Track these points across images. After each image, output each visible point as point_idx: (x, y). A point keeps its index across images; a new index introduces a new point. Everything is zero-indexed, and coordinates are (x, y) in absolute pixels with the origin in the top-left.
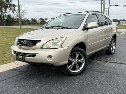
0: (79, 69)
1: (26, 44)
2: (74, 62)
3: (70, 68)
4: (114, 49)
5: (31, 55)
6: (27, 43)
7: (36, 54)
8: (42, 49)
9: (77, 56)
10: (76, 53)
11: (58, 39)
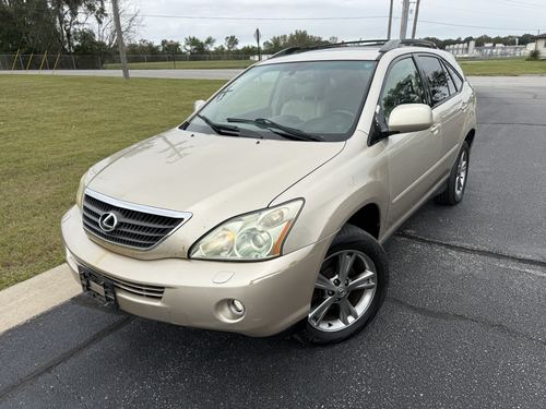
0: (350, 313)
1: (115, 231)
2: (333, 293)
3: (315, 318)
4: (462, 181)
5: (141, 290)
6: (120, 224)
7: (163, 288)
8: (189, 258)
9: (347, 263)
10: (341, 254)
11: (265, 214)
